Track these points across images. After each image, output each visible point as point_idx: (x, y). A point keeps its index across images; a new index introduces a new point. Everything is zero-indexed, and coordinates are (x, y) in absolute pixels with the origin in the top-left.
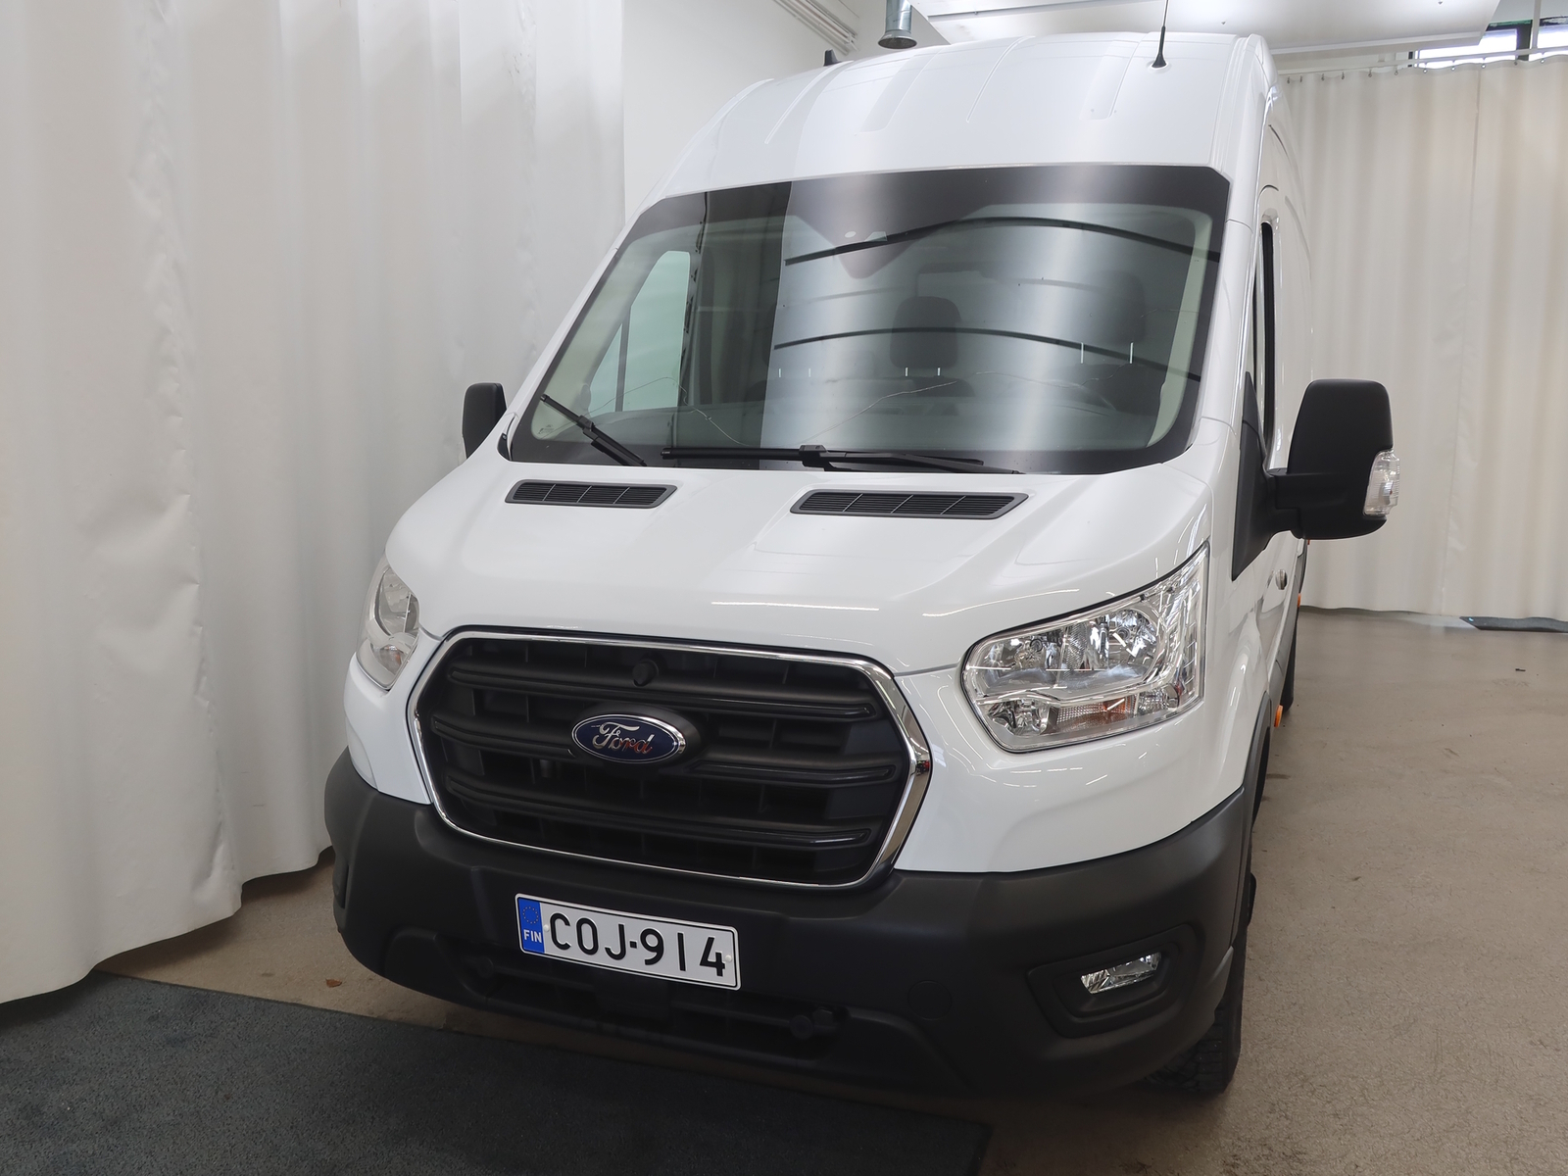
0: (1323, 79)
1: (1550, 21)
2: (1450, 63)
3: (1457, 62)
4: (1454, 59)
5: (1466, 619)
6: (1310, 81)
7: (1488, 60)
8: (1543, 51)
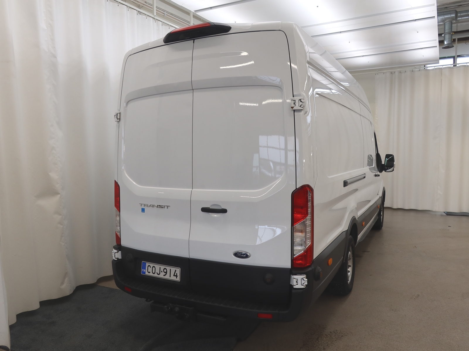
0: (400, 72)
1: (462, 55)
2: (433, 68)
3: (436, 67)
4: (434, 67)
5: (445, 212)
6: (397, 73)
7: (444, 67)
8: (458, 64)
